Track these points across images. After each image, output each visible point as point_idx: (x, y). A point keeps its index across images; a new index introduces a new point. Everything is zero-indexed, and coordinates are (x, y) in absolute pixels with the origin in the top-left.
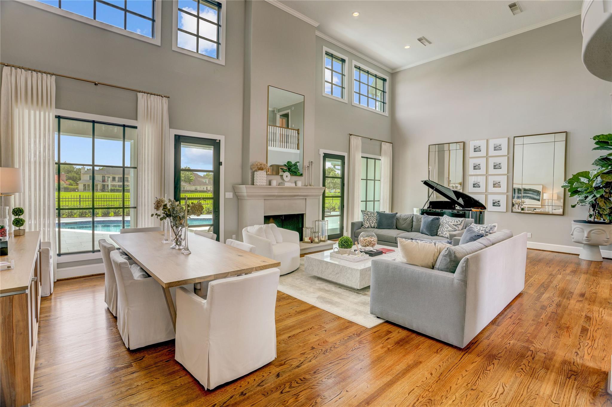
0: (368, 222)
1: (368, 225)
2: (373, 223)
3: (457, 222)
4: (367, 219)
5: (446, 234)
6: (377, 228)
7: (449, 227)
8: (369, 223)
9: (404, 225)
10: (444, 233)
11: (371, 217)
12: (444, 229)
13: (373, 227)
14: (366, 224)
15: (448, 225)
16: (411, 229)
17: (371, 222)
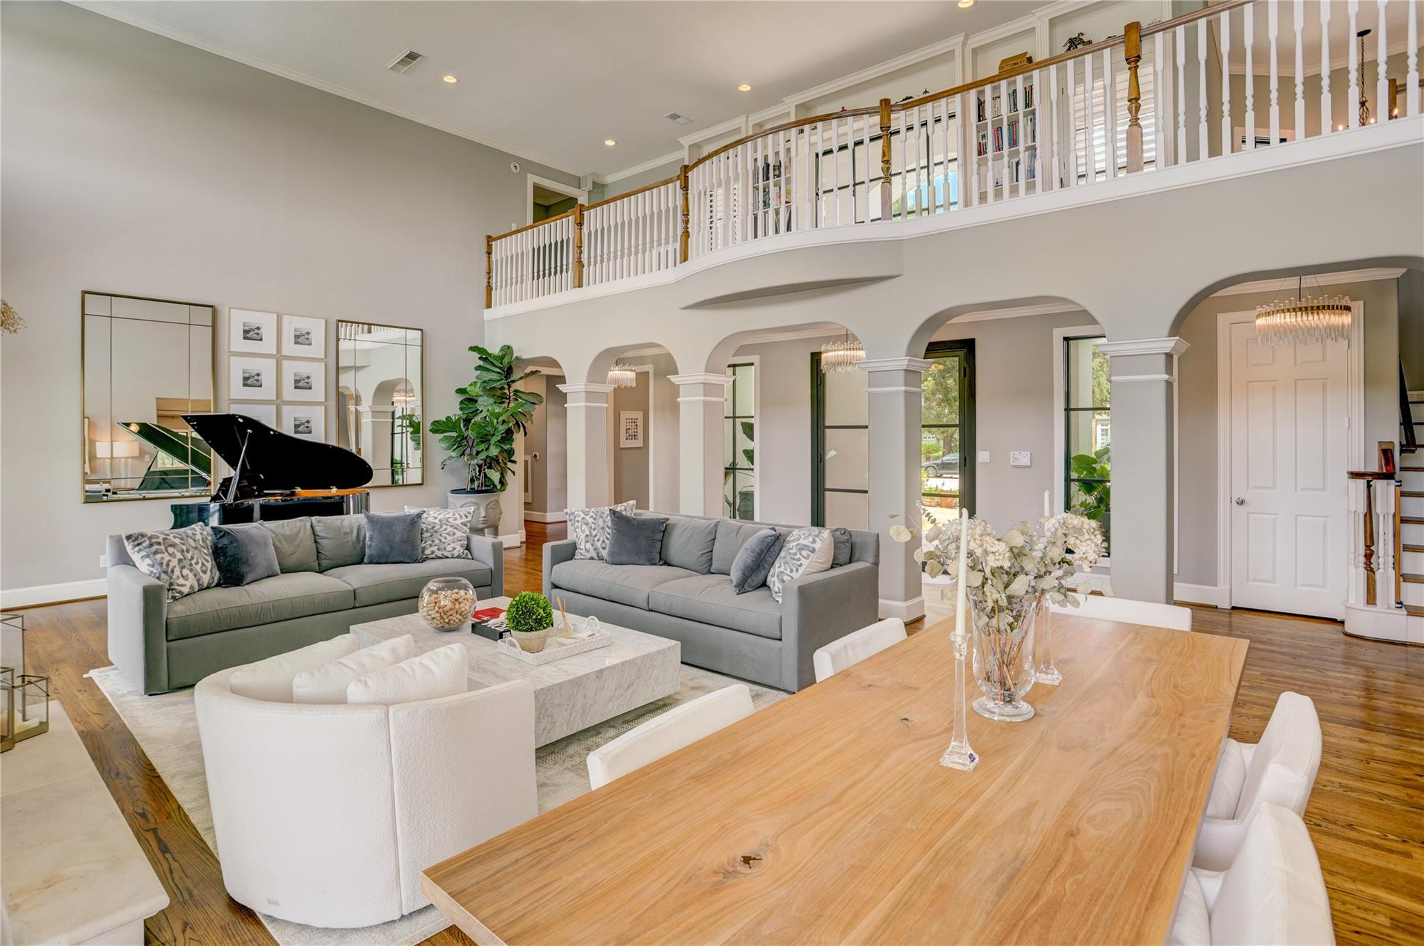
0: (185, 572)
1: (188, 584)
2: (205, 572)
3: (466, 517)
4: (180, 561)
5: (454, 549)
6: (218, 585)
7: (455, 531)
8: (191, 576)
9: (295, 555)
10: (449, 548)
11: (192, 550)
12: (446, 538)
13: (205, 585)
14: (181, 581)
15: (452, 526)
16: (317, 562)
17: (198, 567)
